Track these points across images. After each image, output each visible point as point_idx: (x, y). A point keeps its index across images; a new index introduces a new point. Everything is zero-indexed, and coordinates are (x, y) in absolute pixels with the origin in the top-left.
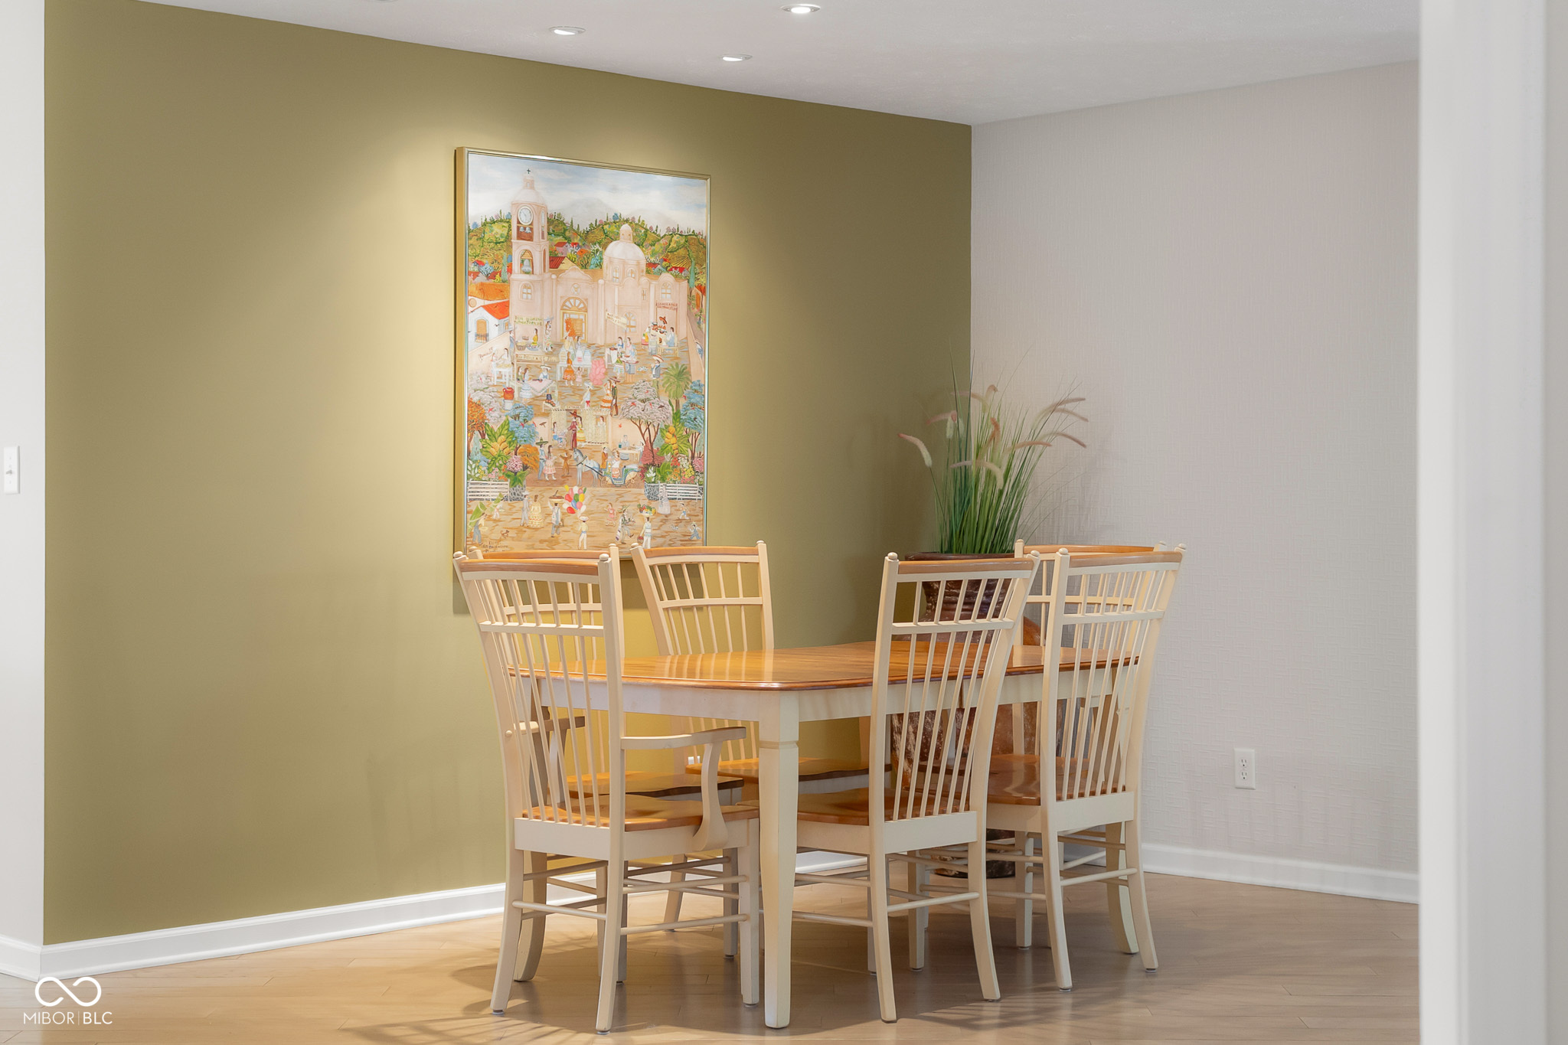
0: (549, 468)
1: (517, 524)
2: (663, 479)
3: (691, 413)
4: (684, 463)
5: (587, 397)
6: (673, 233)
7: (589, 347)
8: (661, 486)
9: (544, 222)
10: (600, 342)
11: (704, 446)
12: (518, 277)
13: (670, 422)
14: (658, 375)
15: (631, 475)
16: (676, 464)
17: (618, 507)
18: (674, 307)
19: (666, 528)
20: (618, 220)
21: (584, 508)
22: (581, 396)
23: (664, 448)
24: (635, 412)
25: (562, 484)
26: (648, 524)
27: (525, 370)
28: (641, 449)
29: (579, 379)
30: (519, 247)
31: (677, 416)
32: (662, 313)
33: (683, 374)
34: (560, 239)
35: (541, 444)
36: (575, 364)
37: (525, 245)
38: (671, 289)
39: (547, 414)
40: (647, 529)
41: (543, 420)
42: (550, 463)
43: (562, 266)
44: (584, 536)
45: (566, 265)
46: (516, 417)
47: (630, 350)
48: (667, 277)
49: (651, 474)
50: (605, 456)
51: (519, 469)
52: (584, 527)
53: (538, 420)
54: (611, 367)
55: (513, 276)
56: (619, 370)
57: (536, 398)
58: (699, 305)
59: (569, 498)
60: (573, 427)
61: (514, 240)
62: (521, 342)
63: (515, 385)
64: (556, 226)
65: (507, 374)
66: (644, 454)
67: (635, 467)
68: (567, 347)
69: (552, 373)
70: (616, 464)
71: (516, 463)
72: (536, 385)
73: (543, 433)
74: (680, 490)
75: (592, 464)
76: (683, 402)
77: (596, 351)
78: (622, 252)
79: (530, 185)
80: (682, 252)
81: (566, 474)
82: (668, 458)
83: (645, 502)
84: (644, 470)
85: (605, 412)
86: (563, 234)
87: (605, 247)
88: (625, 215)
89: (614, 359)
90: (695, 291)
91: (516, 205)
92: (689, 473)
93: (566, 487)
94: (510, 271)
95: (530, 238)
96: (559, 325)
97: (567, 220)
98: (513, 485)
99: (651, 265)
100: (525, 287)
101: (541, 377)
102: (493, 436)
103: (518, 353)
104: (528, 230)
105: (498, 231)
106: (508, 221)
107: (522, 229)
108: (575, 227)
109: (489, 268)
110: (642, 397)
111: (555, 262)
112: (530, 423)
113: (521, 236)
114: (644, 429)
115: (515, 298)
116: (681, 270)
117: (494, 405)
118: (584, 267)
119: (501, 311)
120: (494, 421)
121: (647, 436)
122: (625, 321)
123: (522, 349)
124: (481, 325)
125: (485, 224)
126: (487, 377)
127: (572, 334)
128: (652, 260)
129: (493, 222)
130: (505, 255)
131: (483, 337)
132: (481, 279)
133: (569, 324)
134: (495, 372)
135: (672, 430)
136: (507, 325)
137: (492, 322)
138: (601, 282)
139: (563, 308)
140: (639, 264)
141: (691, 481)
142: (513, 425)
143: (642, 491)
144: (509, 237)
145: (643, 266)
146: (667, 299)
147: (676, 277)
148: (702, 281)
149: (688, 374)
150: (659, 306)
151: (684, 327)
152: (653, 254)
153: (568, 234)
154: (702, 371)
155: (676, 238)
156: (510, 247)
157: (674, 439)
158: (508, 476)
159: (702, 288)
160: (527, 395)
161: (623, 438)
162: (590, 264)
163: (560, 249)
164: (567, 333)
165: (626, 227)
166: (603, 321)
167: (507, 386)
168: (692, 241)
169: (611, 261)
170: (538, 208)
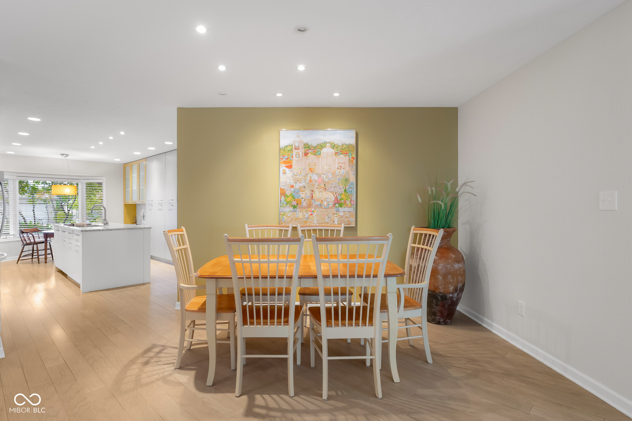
0: (304, 204)
1: (295, 218)
2: (341, 207)
3: (350, 189)
4: (348, 202)
5: (316, 186)
6: (343, 145)
7: (317, 174)
9: (303, 145)
10: (320, 173)
11: (354, 198)
12: (295, 158)
13: (343, 192)
14: (339, 180)
15: (331, 206)
16: (345, 202)
17: (326, 213)
18: (344, 163)
19: (342, 219)
20: (325, 143)
21: (315, 214)
22: (314, 187)
23: (341, 199)
24: (331, 190)
25: (309, 208)
27: (297, 181)
28: (334, 199)
29: (314, 182)
30: (295, 152)
31: (345, 191)
32: (340, 165)
33: (347, 180)
34: (308, 149)
35: (302, 198)
36: (312, 179)
37: (297, 151)
38: (343, 159)
39: (304, 191)
41: (303, 193)
45: (309, 155)
46: (295, 192)
47: (330, 174)
48: (342, 156)
49: (337, 205)
50: (322, 201)
51: (296, 204)
53: (301, 193)
54: (324, 179)
55: (293, 159)
56: (326, 180)
57: (300, 187)
58: (351, 162)
59: (311, 211)
60: (312, 194)
62: (296, 174)
63: (294, 185)
64: (307, 146)
65: (292, 182)
66: (334, 201)
67: (332, 204)
69: (305, 181)
70: (326, 203)
71: (294, 203)
72: (301, 184)
73: (303, 196)
74: (347, 210)
75: (318, 203)
76: (347, 187)
77: (319, 175)
78: (327, 150)
79: (298, 136)
80: (346, 149)
81: (310, 205)
82: (342, 201)
84: (334, 205)
85: (323, 190)
87: (322, 150)
88: (328, 142)
90: (350, 158)
91: (294, 142)
92: (349, 205)
93: (310, 209)
94: (292, 157)
95: (298, 149)
96: (307, 169)
97: (310, 144)
98: (294, 208)
100: (297, 161)
101: (302, 182)
102: (288, 197)
103: (295, 177)
104: (298, 147)
105: (289, 148)
106: (292, 146)
107: (296, 147)
108: (312, 145)
109: (286, 157)
110: (334, 186)
111: (306, 154)
112: (299, 193)
113: (295, 149)
114: (334, 194)
115: (294, 164)
116: (346, 154)
117: (288, 189)
118: (315, 155)
119: (290, 167)
120: (288, 193)
121: (335, 196)
122: (328, 167)
123: (297, 175)
124: (284, 170)
125: (285, 147)
126: (286, 183)
127: (311, 171)
128: (337, 152)
129: (287, 146)
130: (291, 154)
131: (284, 173)
132: (284, 160)
133: (310, 169)
134: (288, 181)
135: (344, 194)
136: (292, 170)
137: (287, 170)
138: (320, 158)
139: (308, 165)
140: (332, 153)
141: (351, 207)
142: (294, 194)
143: (334, 210)
144: (292, 150)
145: (334, 154)
146: (342, 161)
147: (345, 155)
148: (353, 156)
149: (349, 180)
150: (339, 163)
151: (347, 168)
152: (337, 150)
153: (310, 147)
154: (353, 179)
155: (345, 146)
156: (292, 152)
157: (344, 196)
158: (292, 206)
159: (353, 158)
160: (298, 187)
161: (327, 196)
162: (317, 154)
163: (308, 151)
164: (309, 172)
165: (328, 144)
166: (321, 168)
167: (292, 185)
168: (349, 146)
169: (323, 152)
170: (301, 142)
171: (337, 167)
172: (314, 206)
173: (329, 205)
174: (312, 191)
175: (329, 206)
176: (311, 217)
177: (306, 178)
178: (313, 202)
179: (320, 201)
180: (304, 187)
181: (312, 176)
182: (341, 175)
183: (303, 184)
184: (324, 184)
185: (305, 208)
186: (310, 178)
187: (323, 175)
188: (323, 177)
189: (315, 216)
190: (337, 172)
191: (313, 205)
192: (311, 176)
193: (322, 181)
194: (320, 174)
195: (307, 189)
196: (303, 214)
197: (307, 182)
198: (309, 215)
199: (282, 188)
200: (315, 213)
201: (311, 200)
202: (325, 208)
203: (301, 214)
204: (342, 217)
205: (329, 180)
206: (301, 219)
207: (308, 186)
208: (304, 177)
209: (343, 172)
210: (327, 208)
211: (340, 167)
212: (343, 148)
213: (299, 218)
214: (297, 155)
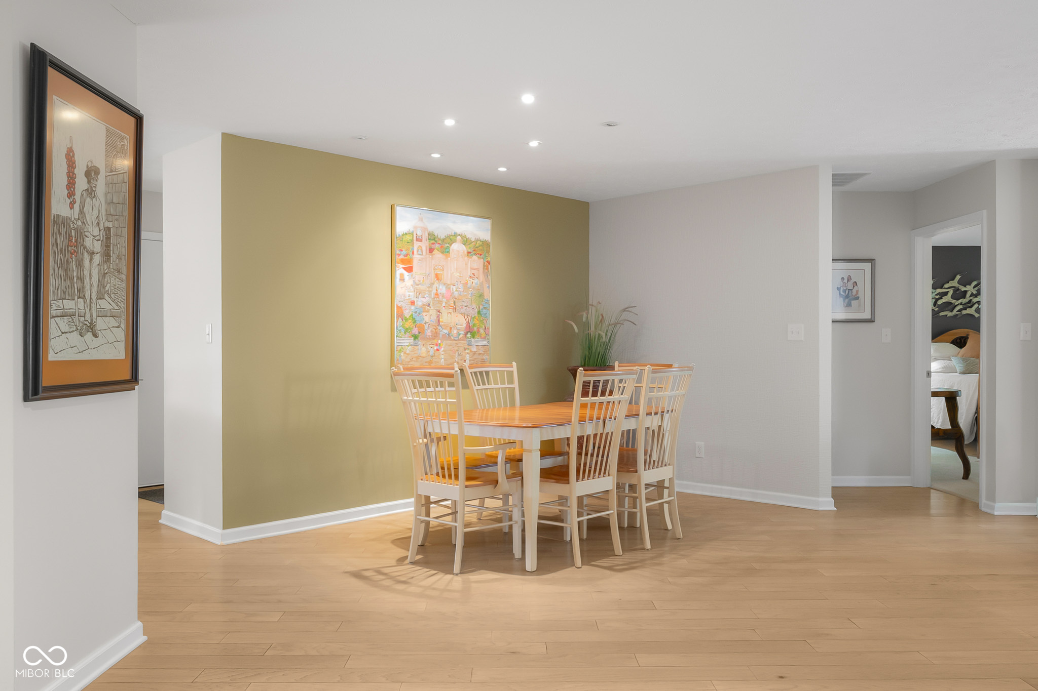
0: (428, 333)
1: (416, 355)
2: (473, 337)
3: (485, 311)
4: (482, 331)
5: (444, 304)
6: (477, 240)
7: (445, 284)
8: (472, 339)
9: (427, 235)
10: (449, 283)
11: (489, 324)
12: (416, 256)
13: (476, 315)
14: (471, 296)
16: (478, 331)
17: (456, 348)
18: (478, 269)
19: (475, 356)
20: (456, 235)
21: (442, 349)
22: (441, 304)
23: (474, 325)
24: (463, 311)
25: (434, 339)
26: (468, 355)
27: (419, 293)
28: (465, 325)
29: (441, 297)
30: (417, 244)
31: (479, 312)
32: (473, 271)
33: (481, 296)
34: (433, 241)
35: (425, 323)
36: (439, 291)
37: (419, 243)
38: (476, 262)
39: (428, 311)
40: (468, 357)
41: (426, 314)
42: (429, 331)
43: (434, 252)
44: (443, 360)
45: (435, 252)
46: (416, 312)
47: (461, 286)
48: (475, 257)
49: (469, 335)
50: (451, 328)
51: (417, 333)
52: (442, 356)
53: (424, 314)
54: (453, 293)
55: (414, 256)
56: (456, 294)
57: (424, 305)
58: (487, 269)
59: (437, 345)
60: (438, 317)
61: (415, 242)
62: (418, 282)
63: (415, 300)
64: (432, 237)
65: (412, 295)
66: (466, 327)
67: (463, 332)
68: (436, 285)
69: (430, 295)
70: (455, 332)
71: (416, 331)
72: (424, 300)
73: (427, 319)
74: (480, 342)
75: (446, 331)
76: (481, 307)
77: (448, 287)
78: (457, 247)
79: (421, 220)
80: (480, 247)
81: (435, 335)
82: (475, 329)
83: (466, 346)
84: (466, 334)
85: (451, 311)
86: (434, 239)
87: (451, 245)
88: (458, 233)
89: (454, 290)
90: (486, 263)
91: (415, 227)
92: (484, 335)
93: (436, 341)
94: (413, 253)
95: (421, 241)
96: (433, 276)
97: (436, 234)
98: (415, 339)
99: (469, 253)
100: (419, 260)
101: (426, 296)
102: (406, 320)
103: (416, 286)
104: (420, 238)
105: (408, 238)
106: (412, 234)
107: (418, 237)
108: (439, 237)
109: (404, 252)
110: (466, 305)
111: (431, 250)
112: (421, 315)
113: (417, 240)
114: (466, 317)
115: (415, 265)
116: (481, 255)
117: (407, 307)
118: (442, 253)
119: (409, 270)
120: (407, 314)
121: (467, 320)
122: (458, 274)
123: (418, 285)
124: (402, 275)
125: (403, 235)
126: (404, 296)
127: (438, 279)
128: (469, 251)
129: (406, 234)
130: (411, 247)
131: (402, 280)
132: (402, 257)
133: (437, 275)
134: (407, 294)
135: (477, 317)
136: (412, 275)
137: (406, 274)
138: (449, 259)
139: (435, 269)
140: (464, 252)
141: (485, 338)
142: (415, 315)
143: (465, 342)
144: (412, 241)
145: (466, 253)
146: (475, 266)
147: (479, 258)
148: (489, 259)
149: (484, 295)
150: (472, 269)
151: (482, 277)
152: (470, 248)
153: (436, 239)
154: (488, 295)
155: (478, 242)
156: (413, 244)
157: (478, 322)
158: (413, 336)
159: (489, 262)
160: (420, 303)
161: (457, 321)
162: (445, 251)
163: (432, 245)
164: (436, 279)
165: (459, 237)
166: (449, 275)
167: (412, 300)
168: (485, 244)
169: (453, 250)
170: (424, 229)
171: (469, 274)
172: (441, 336)
173: (460, 334)
174: (439, 312)
175: (460, 337)
176: (437, 353)
177: (431, 289)
178: (440, 330)
179: (449, 328)
180: (429, 305)
181: (439, 286)
182: (474, 288)
183: (425, 301)
184: (454, 301)
185: (430, 339)
186: (437, 290)
187: (452, 286)
188: (453, 289)
189: (443, 353)
190: (469, 282)
191: (439, 334)
192: (438, 286)
193: (451, 295)
194: (449, 285)
195: (432, 308)
196: (427, 349)
197: (433, 296)
198: (434, 351)
199: (399, 305)
200: (441, 347)
201: (437, 327)
202: (454, 340)
203: (424, 349)
204: (474, 354)
205: (460, 295)
206: (424, 357)
207: (433, 303)
208: (428, 287)
209: (476, 284)
210: (457, 340)
211: (473, 276)
212: (477, 245)
213: (421, 357)
214: (419, 250)
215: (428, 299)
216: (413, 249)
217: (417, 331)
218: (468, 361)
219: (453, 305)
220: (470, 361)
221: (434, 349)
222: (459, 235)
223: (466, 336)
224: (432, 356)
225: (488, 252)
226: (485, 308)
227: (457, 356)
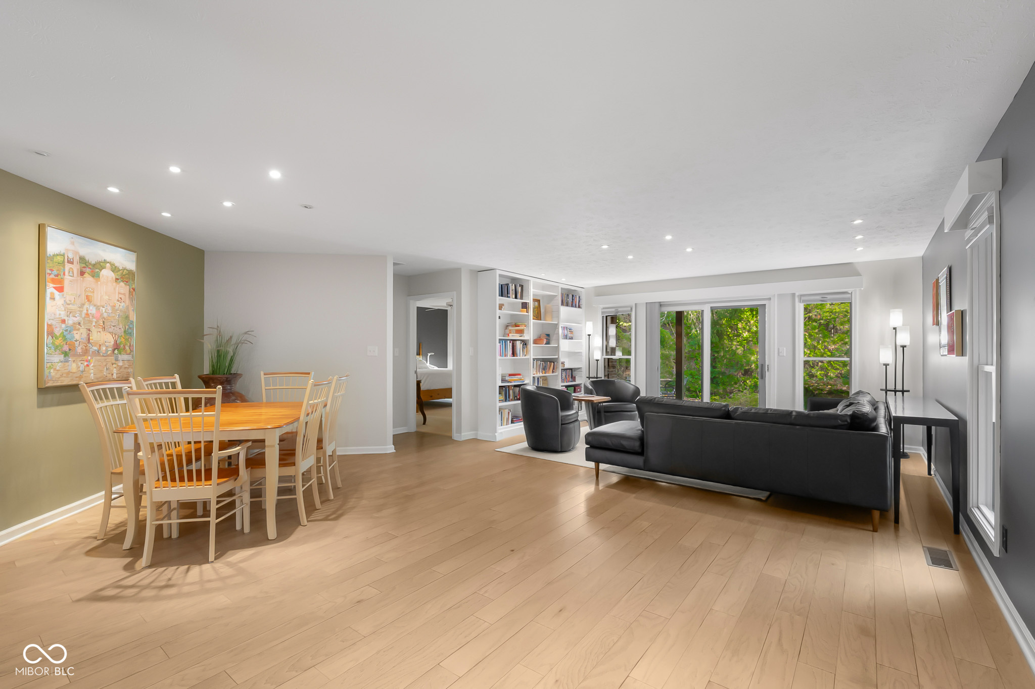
0: (79, 350)
1: (67, 371)
2: (120, 354)
3: (130, 331)
4: (127, 348)
5: (94, 324)
6: (124, 269)
7: (95, 306)
8: (119, 355)
9: (78, 258)
10: (99, 304)
11: (134, 342)
12: (67, 278)
13: (123, 334)
14: (119, 317)
15: (109, 352)
16: (124, 348)
17: (105, 364)
18: (124, 294)
19: (121, 370)
20: (105, 262)
21: (92, 365)
22: (92, 324)
23: (121, 342)
24: (111, 330)
25: (84, 356)
26: (115, 369)
27: (70, 313)
28: (113, 343)
29: (91, 317)
30: (68, 266)
31: (125, 331)
32: (120, 296)
33: (127, 317)
34: (84, 265)
35: (76, 341)
36: (89, 312)
37: (71, 266)
38: (123, 288)
39: (78, 330)
40: (115, 371)
41: (77, 332)
42: (80, 348)
43: (84, 275)
44: (92, 375)
45: (86, 275)
46: (66, 331)
47: (109, 308)
48: (122, 284)
49: (116, 352)
50: (100, 345)
51: (67, 350)
52: (92, 371)
53: (75, 332)
54: (102, 314)
55: (65, 277)
56: (105, 315)
57: (74, 323)
58: (132, 295)
59: (87, 361)
60: (88, 335)
61: (66, 263)
62: (69, 302)
63: (66, 318)
64: (82, 259)
65: (63, 314)
66: (114, 345)
67: (111, 349)
68: (86, 306)
69: (81, 314)
70: (104, 348)
71: (66, 348)
72: (74, 318)
73: (77, 337)
74: (126, 357)
75: (95, 348)
76: (127, 327)
77: (98, 308)
78: (106, 273)
79: (73, 243)
80: (127, 276)
81: (86, 352)
82: (122, 346)
83: (114, 362)
84: (114, 350)
85: (101, 330)
86: (85, 264)
87: (101, 271)
88: (108, 260)
89: (104, 311)
90: (131, 290)
91: (67, 250)
92: (129, 351)
93: (86, 357)
94: (64, 274)
95: (72, 263)
96: (83, 297)
97: (87, 259)
98: (65, 356)
99: (117, 279)
100: (71, 281)
101: (76, 316)
102: (56, 337)
103: (67, 306)
104: (71, 260)
105: (59, 259)
106: (63, 255)
107: (69, 260)
108: (90, 262)
109: (55, 272)
110: (113, 325)
111: (82, 273)
112: (72, 333)
113: (69, 262)
114: (114, 336)
115: (66, 285)
116: (127, 282)
117: (57, 325)
118: (93, 276)
119: (60, 289)
120: (57, 331)
121: (115, 338)
122: (107, 297)
123: (69, 304)
124: (51, 294)
125: (54, 255)
126: (54, 314)
127: (88, 301)
128: (117, 277)
129: (57, 255)
130: (62, 268)
131: (53, 299)
132: (52, 276)
133: (87, 297)
134: (58, 312)
135: (123, 336)
136: (63, 295)
137: (56, 293)
138: (99, 283)
139: (85, 290)
140: (112, 278)
141: (129, 354)
142: (65, 333)
143: (113, 358)
144: (64, 262)
145: (114, 279)
146: (122, 291)
147: (125, 284)
148: (134, 287)
149: (129, 317)
150: (119, 293)
151: (128, 301)
152: (117, 275)
153: (87, 264)
154: (133, 317)
155: (125, 271)
156: (64, 266)
157: (124, 340)
158: (63, 353)
159: (134, 289)
160: (71, 322)
161: (106, 339)
162: (95, 276)
163: (84, 269)
164: (86, 300)
165: (108, 264)
166: (99, 297)
167: (63, 318)
168: (130, 273)
169: (103, 276)
170: (76, 253)
171: (117, 298)
172: (91, 352)
173: (108, 351)
175: (108, 353)
176: (87, 369)
177: (81, 309)
178: (90, 347)
179: (98, 346)
180: (79, 324)
181: (90, 306)
182: (121, 311)
183: (76, 320)
184: (104, 322)
185: (80, 355)
186: (87, 311)
187: (101, 308)
188: (102, 310)
189: (92, 368)
190: (116, 304)
191: (89, 351)
192: (88, 307)
193: (100, 316)
194: (98, 306)
195: (83, 327)
196: (77, 365)
197: (83, 316)
198: (85, 367)
199: (51, 323)
200: (91, 363)
201: (88, 344)
202: (103, 356)
203: (74, 365)
204: (121, 368)
205: (109, 316)
206: (74, 373)
207: (84, 322)
208: (80, 307)
209: (123, 307)
210: (105, 356)
211: (120, 299)
212: (124, 273)
213: (71, 372)
214: (71, 272)
215: (78, 318)
216: (64, 270)
217: (68, 348)
218: (115, 375)
219: (102, 325)
220: (117, 374)
221: (84, 364)
222: (109, 262)
223: (113, 352)
224: (82, 372)
225: (133, 280)
226: (130, 328)
227: (105, 370)
